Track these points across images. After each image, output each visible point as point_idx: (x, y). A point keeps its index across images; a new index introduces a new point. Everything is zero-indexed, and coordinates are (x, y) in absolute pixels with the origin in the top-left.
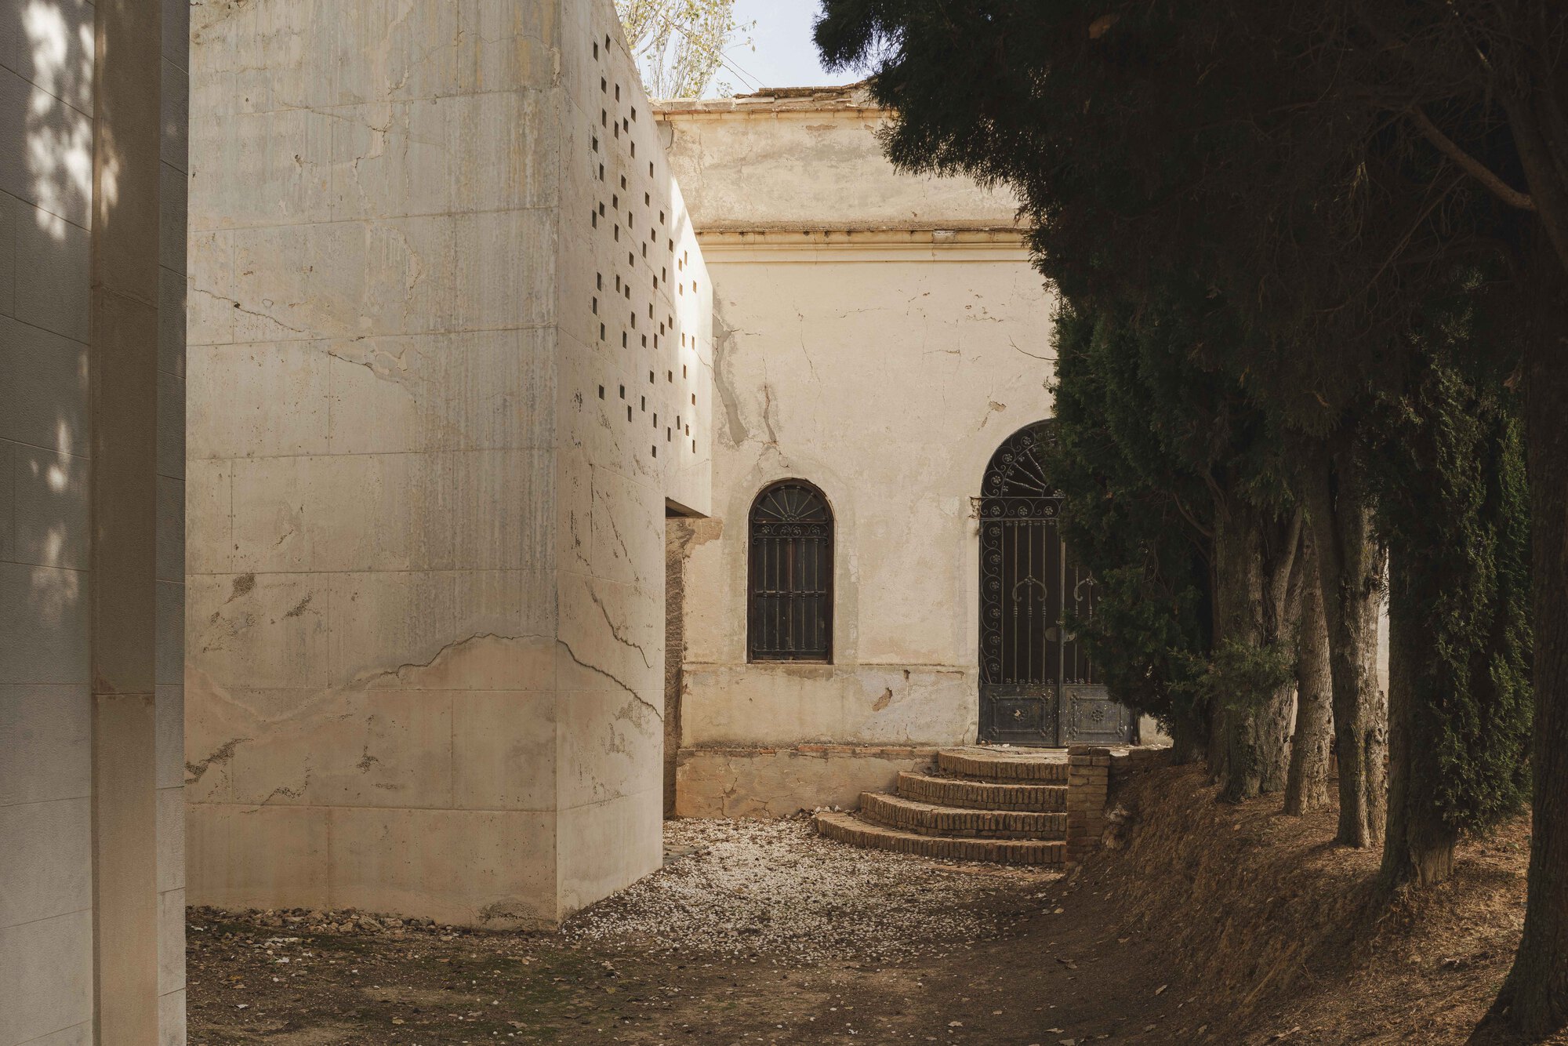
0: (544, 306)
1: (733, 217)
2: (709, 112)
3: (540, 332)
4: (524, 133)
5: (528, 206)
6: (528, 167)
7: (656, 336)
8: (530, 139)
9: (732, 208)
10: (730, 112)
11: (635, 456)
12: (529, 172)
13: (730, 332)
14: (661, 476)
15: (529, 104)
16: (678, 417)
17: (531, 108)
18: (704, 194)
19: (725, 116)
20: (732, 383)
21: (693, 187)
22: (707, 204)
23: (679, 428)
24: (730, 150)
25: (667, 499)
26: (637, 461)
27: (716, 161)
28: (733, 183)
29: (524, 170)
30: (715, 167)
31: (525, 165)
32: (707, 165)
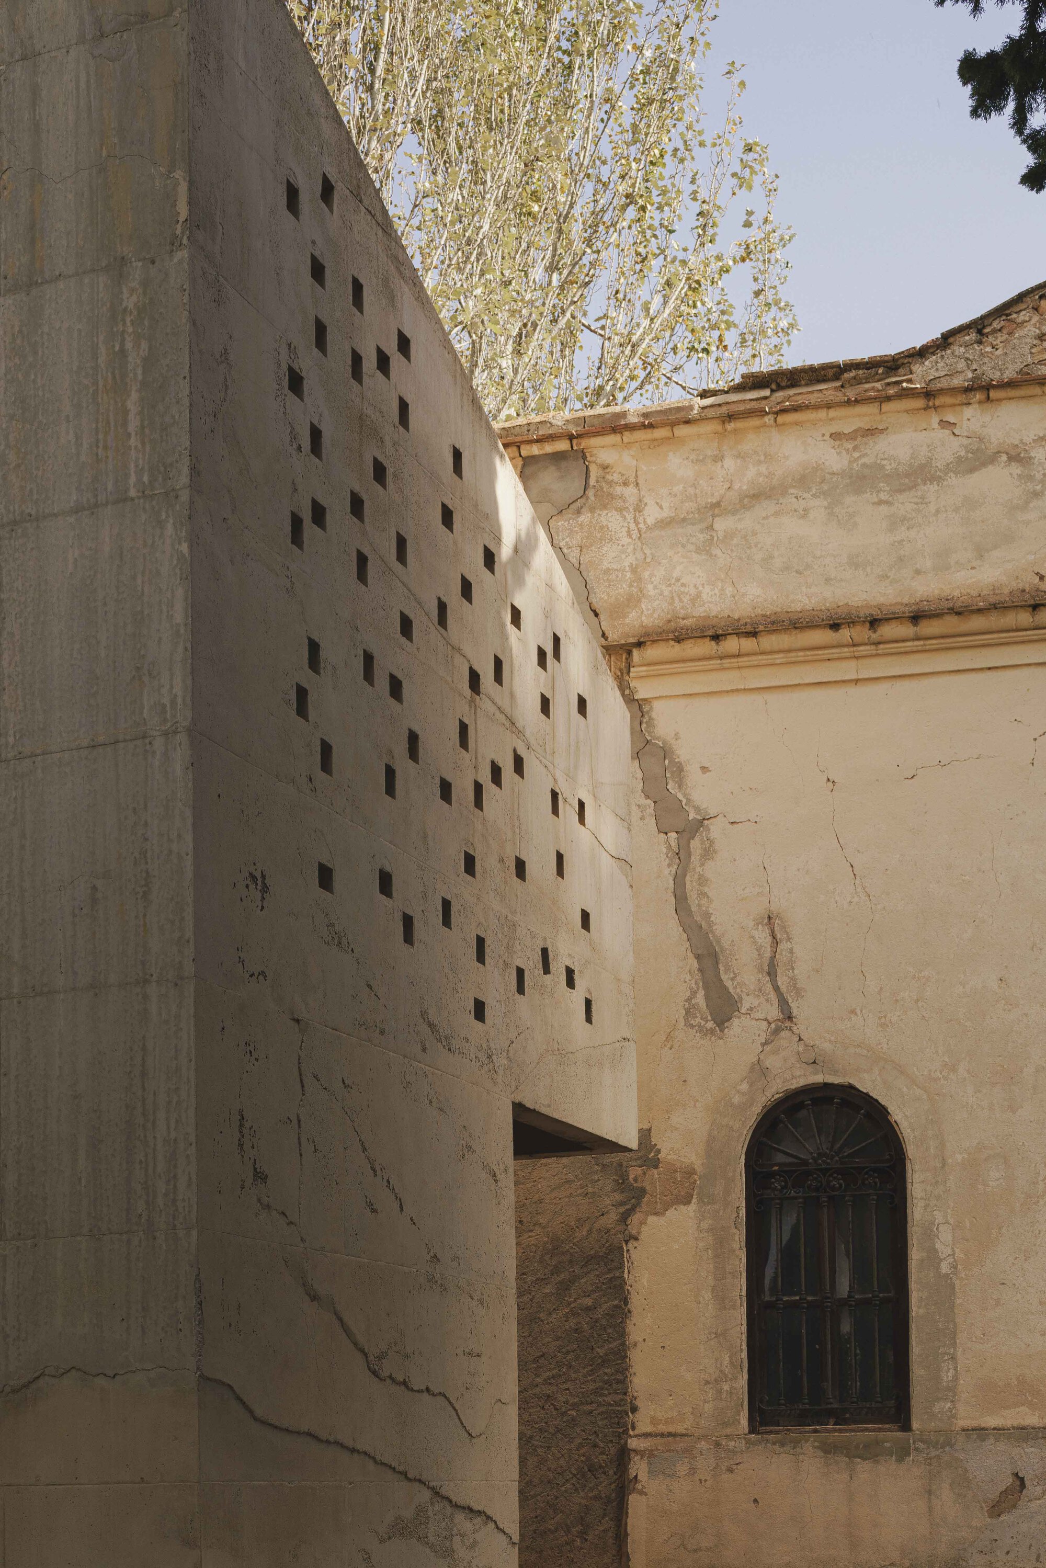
0: (164, 691)
1: (700, 611)
2: (651, 426)
3: (159, 743)
4: (123, 351)
5: (132, 493)
6: (131, 416)
7: (478, 788)
8: (134, 359)
9: (699, 595)
10: (687, 422)
11: (423, 1014)
12: (133, 424)
13: (701, 823)
14: (500, 1061)
15: (132, 290)
16: (545, 951)
17: (134, 298)
18: (646, 575)
19: (682, 431)
20: (707, 915)
21: (627, 564)
22: (652, 593)
23: (547, 970)
24: (691, 491)
25: (519, 1109)
26: (431, 1025)
27: (666, 513)
28: (698, 551)
29: (125, 423)
30: (663, 524)
31: (126, 412)
32: (650, 521)
